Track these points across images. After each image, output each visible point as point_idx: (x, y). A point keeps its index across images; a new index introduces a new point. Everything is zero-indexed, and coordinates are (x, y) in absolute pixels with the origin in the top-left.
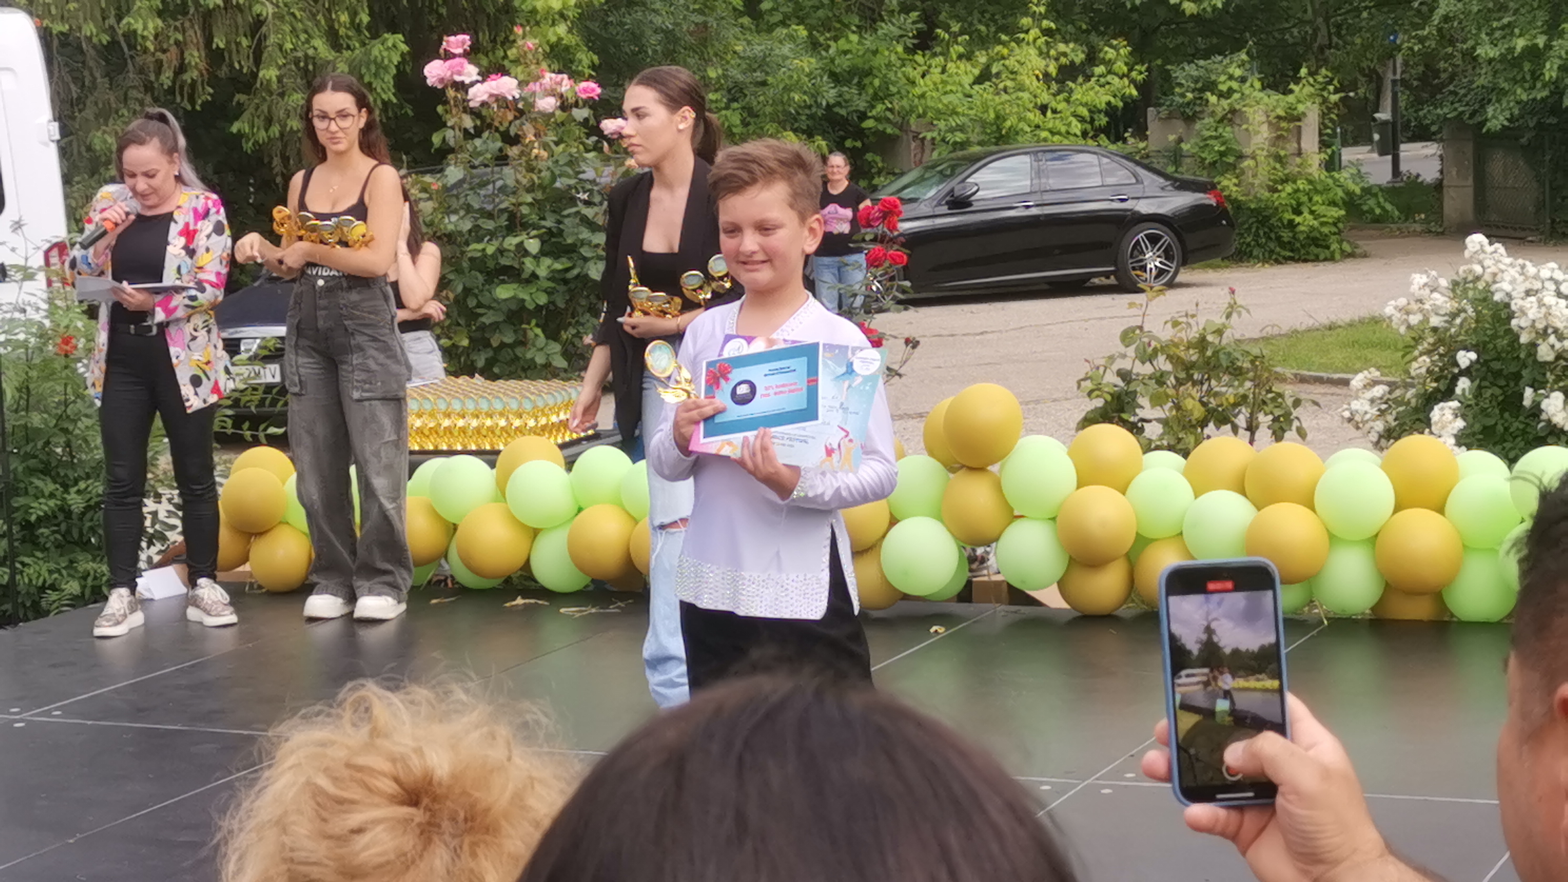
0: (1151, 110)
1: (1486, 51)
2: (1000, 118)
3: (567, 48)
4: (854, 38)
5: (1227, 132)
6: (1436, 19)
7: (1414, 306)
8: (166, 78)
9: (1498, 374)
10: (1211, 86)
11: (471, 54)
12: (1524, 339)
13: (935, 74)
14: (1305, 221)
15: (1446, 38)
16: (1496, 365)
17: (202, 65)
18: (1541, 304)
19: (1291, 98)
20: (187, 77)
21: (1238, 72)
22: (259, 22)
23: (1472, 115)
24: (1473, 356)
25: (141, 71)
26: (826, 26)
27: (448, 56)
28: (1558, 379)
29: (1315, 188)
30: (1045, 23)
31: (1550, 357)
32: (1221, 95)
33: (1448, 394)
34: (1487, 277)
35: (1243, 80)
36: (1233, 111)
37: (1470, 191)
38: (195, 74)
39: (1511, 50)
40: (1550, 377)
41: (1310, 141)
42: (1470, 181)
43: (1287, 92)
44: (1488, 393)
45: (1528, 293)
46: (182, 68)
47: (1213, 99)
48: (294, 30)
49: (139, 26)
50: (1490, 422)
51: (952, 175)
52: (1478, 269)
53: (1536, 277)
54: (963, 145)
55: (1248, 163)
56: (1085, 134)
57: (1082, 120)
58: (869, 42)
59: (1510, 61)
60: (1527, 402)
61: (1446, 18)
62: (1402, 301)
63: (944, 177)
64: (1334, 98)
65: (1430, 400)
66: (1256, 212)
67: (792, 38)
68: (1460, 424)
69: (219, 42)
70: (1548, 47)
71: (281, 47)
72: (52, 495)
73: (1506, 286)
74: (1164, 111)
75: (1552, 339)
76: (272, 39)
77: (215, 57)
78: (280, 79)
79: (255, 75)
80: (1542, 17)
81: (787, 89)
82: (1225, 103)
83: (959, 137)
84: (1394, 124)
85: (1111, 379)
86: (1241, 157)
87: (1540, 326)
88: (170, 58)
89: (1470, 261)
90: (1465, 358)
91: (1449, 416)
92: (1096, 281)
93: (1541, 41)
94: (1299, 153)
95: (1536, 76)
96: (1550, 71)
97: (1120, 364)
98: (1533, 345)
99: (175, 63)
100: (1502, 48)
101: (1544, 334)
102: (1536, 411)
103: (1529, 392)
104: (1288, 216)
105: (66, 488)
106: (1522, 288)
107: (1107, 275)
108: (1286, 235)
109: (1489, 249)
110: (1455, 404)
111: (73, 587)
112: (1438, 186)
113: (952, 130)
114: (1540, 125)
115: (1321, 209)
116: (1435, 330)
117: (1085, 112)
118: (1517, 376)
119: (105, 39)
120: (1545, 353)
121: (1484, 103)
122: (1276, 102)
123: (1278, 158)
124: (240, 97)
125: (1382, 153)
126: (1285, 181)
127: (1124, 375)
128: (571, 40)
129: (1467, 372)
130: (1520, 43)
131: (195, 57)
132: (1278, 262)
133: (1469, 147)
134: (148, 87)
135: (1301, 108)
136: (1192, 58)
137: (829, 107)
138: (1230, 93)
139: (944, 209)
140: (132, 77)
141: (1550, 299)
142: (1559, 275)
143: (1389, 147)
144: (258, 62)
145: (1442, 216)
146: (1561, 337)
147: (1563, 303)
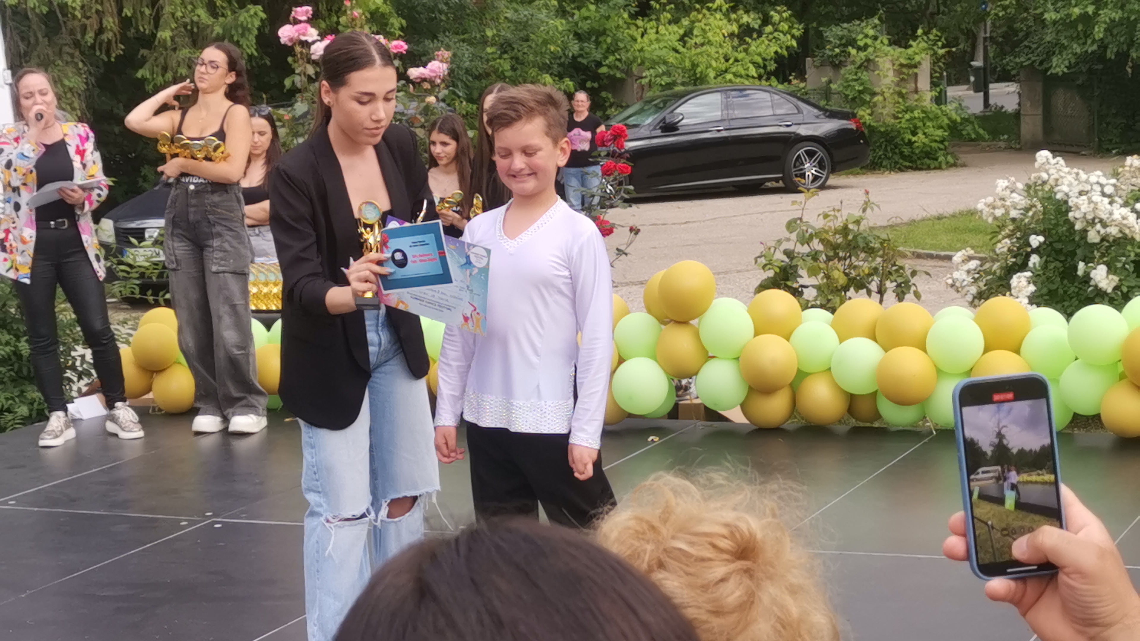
0: (808, 59)
1: (1050, 16)
2: (694, 66)
3: (383, 15)
4: (593, 7)
5: (865, 76)
7: (999, 203)
8: (90, 38)
9: (1059, 252)
10: (852, 42)
11: (311, 21)
12: (1078, 226)
13: (652, 34)
14: (920, 139)
15: (1022, 7)
16: (1058, 246)
17: (116, 29)
18: (1090, 201)
19: (910, 51)
20: (104, 37)
21: (871, 32)
23: (1041, 63)
24: (1041, 239)
25: (72, 33)
27: (296, 22)
28: (1103, 255)
29: (927, 116)
31: (1097, 240)
32: (859, 49)
33: (1023, 267)
34: (1052, 182)
35: (875, 38)
36: (868, 60)
37: (1040, 118)
38: (110, 35)
39: (1069, 15)
40: (1097, 254)
41: (924, 83)
42: (1040, 111)
43: (907, 47)
44: (1052, 266)
45: (1081, 193)
46: (101, 30)
47: (853, 51)
48: (183, 3)
50: (1054, 287)
51: (664, 107)
52: (1045, 176)
53: (1087, 182)
54: (670, 86)
55: (878, 98)
56: (760, 77)
57: (757, 66)
58: (604, 10)
59: (1069, 23)
60: (1080, 272)
62: (990, 200)
63: (658, 108)
64: (941, 52)
65: (1011, 271)
66: (885, 134)
67: (547, 6)
68: (1032, 288)
69: (127, 12)
70: (1096, 14)
71: (173, 15)
72: (7, 343)
73: (1065, 188)
74: (818, 60)
75: (1098, 227)
76: (168, 9)
77: (125, 23)
78: (172, 39)
79: (154, 36)
81: (545, 42)
82: (862, 55)
83: (666, 80)
84: (985, 69)
85: (780, 256)
86: (874, 94)
87: (1090, 217)
88: (93, 23)
89: (1039, 170)
90: (1036, 240)
91: (1024, 282)
92: (769, 184)
93: (1090, 9)
94: (916, 91)
95: (1087, 34)
96: (1099, 32)
97: (785, 246)
98: (1085, 231)
99: (96, 27)
100: (1063, 14)
101: (1092, 223)
102: (1087, 279)
103: (1081, 265)
104: (908, 136)
105: (17, 338)
106: (1076, 190)
107: (777, 180)
108: (906, 151)
109: (1053, 161)
110: (1028, 274)
111: (23, 410)
112: (1017, 115)
113: (660, 76)
114: (1090, 71)
115: (930, 131)
116: (1013, 220)
117: (760, 60)
118: (1073, 254)
119: (45, 9)
120: (1093, 237)
121: (1050, 54)
122: (899, 54)
123: (900, 94)
124: (144, 52)
125: (977, 91)
126: (905, 111)
127: (789, 254)
128: (385, 8)
129: (1036, 251)
130: (1077, 11)
131: (110, 22)
132: (901, 170)
133: (1039, 87)
134: (77, 44)
135: (917, 58)
136: (838, 22)
137: (574, 57)
138: (866, 47)
139: (658, 132)
140: (65, 37)
141: (1097, 197)
142: (1103, 180)
143: (982, 87)
144: (157, 26)
145: (1019, 136)
146: (1105, 225)
147: (1106, 200)
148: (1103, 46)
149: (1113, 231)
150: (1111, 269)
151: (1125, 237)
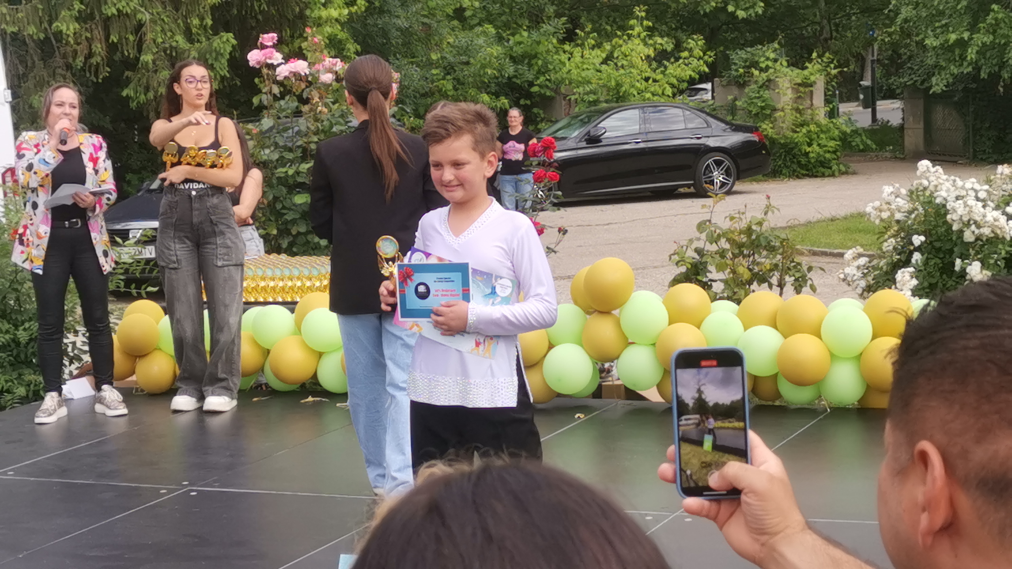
0: (717, 80)
1: (931, 42)
2: (619, 85)
3: (340, 41)
4: (525, 34)
5: (766, 94)
6: (899, 20)
7: (885, 207)
8: (79, 62)
9: (939, 250)
10: (755, 65)
11: (276, 46)
12: (955, 227)
13: (577, 58)
14: (815, 150)
15: (906, 33)
16: (937, 245)
17: (103, 53)
18: (966, 205)
19: (806, 72)
20: (94, 61)
21: (772, 56)
22: (140, 25)
23: (923, 83)
24: (923, 238)
25: (64, 56)
26: (506, 26)
27: (263, 47)
28: (977, 253)
29: (823, 130)
30: (645, 23)
31: (972, 239)
32: (761, 70)
33: (906, 263)
34: (932, 188)
35: (776, 61)
36: (769, 80)
37: (921, 132)
38: (99, 59)
39: (947, 41)
40: (972, 252)
41: (819, 100)
42: (921, 125)
43: (804, 68)
44: (932, 263)
45: (957, 198)
46: (90, 55)
47: (756, 73)
48: (163, 30)
49: (64, 28)
50: (933, 281)
51: (589, 122)
52: (925, 183)
53: (963, 188)
54: (595, 102)
55: (778, 114)
56: (674, 95)
57: (672, 86)
58: (535, 35)
59: (947, 48)
60: (957, 268)
61: (906, 21)
62: (877, 204)
63: (584, 123)
64: (834, 72)
65: (896, 266)
66: (784, 146)
67: (485, 33)
68: (915, 282)
69: (114, 38)
70: (971, 39)
71: (154, 41)
72: (7, 332)
73: (944, 194)
74: (725, 81)
75: (973, 227)
76: (149, 36)
77: (112, 48)
78: (154, 62)
79: (137, 59)
80: (967, 20)
81: (483, 67)
82: (764, 75)
83: (592, 98)
84: (872, 88)
85: (691, 254)
86: (775, 110)
87: (965, 219)
88: (82, 49)
89: (920, 178)
90: (918, 240)
91: (907, 277)
92: (682, 190)
93: (966, 35)
94: (811, 107)
95: (963, 58)
96: (971, 54)
97: (696, 244)
98: (961, 232)
99: (86, 52)
100: (941, 39)
101: (968, 224)
102: (963, 274)
103: (958, 262)
104: (805, 148)
105: (16, 327)
106: (953, 195)
107: (689, 186)
108: (803, 160)
109: (933, 170)
110: (911, 269)
111: (21, 391)
112: (901, 128)
113: (588, 93)
114: (965, 89)
115: (823, 142)
116: (898, 222)
117: (675, 81)
118: (951, 252)
119: (42, 36)
120: (968, 237)
121: (930, 75)
122: (796, 75)
123: (798, 110)
124: (128, 73)
125: (865, 107)
126: (802, 125)
127: (699, 251)
128: (342, 35)
129: (918, 249)
130: (953, 37)
131: (99, 48)
132: (798, 177)
133: (921, 103)
134: (69, 67)
135: (813, 78)
136: (742, 47)
137: (509, 78)
138: (767, 68)
139: (584, 144)
140: (58, 61)
141: (971, 201)
142: (977, 187)
143: (869, 103)
144: (140, 51)
145: (902, 145)
146: (979, 227)
147: (980, 204)
148: (977, 69)
149: (986, 231)
150: (985, 265)
151: (997, 237)
